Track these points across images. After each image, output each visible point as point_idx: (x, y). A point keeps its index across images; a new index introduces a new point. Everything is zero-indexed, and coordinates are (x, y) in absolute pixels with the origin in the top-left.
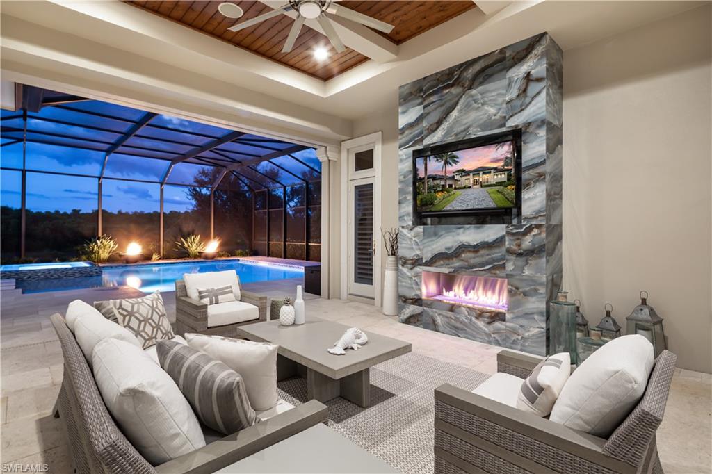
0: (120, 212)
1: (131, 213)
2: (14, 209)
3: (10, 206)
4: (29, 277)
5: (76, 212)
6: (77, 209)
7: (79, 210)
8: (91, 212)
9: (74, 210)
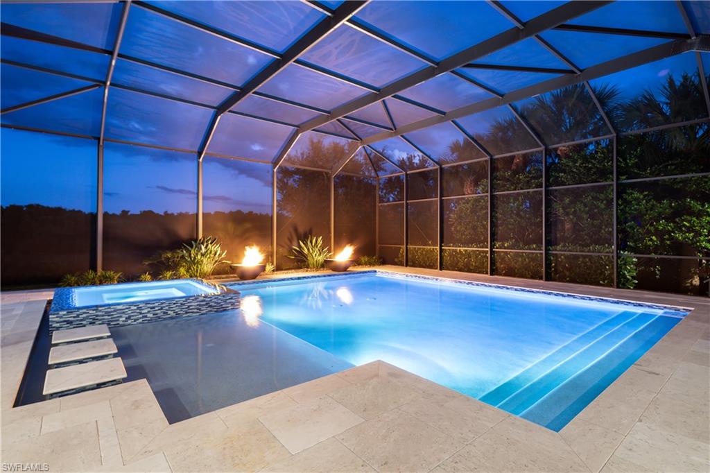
0: (166, 213)
1: (176, 214)
2: (67, 210)
3: (63, 207)
4: (129, 318)
5: (125, 213)
6: (126, 210)
7: (128, 211)
8: (139, 213)
9: (123, 211)
